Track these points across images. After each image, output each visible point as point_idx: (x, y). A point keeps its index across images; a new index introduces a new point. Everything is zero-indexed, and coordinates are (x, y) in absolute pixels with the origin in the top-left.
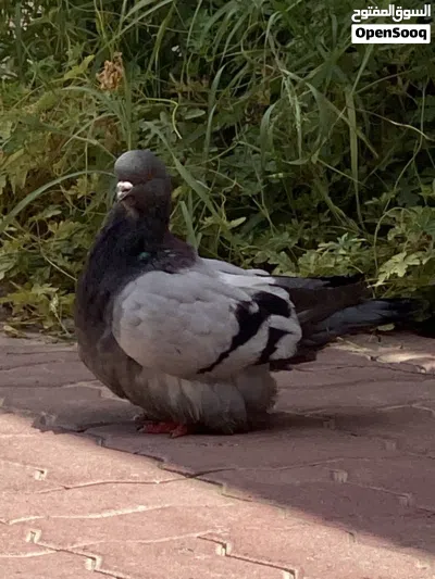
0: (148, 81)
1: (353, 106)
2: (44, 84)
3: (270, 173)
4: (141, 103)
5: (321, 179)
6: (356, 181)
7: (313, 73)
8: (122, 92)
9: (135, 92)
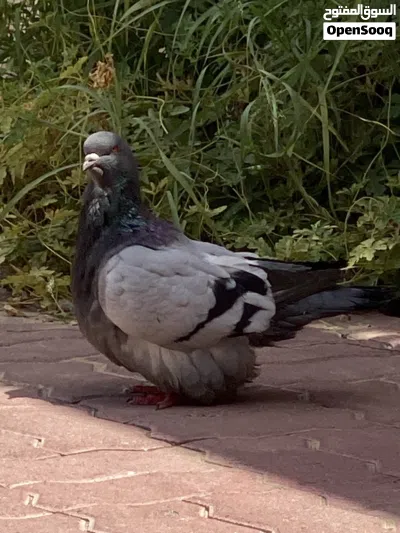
0: (137, 80)
1: (325, 104)
2: (41, 83)
3: (249, 165)
4: (130, 100)
5: (296, 171)
6: (328, 172)
7: (288, 74)
8: (112, 91)
9: (125, 90)
